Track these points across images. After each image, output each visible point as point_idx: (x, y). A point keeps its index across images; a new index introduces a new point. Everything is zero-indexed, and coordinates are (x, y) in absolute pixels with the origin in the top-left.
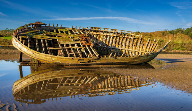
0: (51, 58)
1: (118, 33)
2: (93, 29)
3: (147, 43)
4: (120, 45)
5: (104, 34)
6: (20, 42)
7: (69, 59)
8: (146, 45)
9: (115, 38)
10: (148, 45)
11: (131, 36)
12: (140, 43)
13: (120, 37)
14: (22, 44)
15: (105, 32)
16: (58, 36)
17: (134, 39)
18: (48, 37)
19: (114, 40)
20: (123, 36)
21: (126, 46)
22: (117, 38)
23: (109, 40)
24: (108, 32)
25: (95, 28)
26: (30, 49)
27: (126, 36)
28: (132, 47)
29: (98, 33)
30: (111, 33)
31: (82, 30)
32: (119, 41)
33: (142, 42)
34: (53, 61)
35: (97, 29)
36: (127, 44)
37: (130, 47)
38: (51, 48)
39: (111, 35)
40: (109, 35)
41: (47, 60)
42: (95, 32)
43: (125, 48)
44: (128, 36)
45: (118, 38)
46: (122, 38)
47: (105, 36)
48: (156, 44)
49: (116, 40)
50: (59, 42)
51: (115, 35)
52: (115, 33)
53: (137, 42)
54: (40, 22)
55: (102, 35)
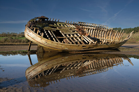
0: (61, 45)
1: (97, 27)
2: (80, 24)
3: (116, 34)
4: (98, 36)
5: (87, 28)
6: (33, 32)
7: (75, 46)
8: (115, 35)
9: (94, 30)
10: (116, 35)
11: (105, 29)
12: (111, 34)
13: (98, 30)
14: (36, 34)
15: (88, 26)
16: (60, 28)
17: (107, 31)
18: (53, 29)
19: (94, 32)
20: (100, 29)
21: (101, 36)
22: (95, 30)
23: (90, 32)
24: (90, 26)
25: (82, 23)
26: (43, 38)
27: (102, 29)
28: (106, 37)
29: (83, 27)
30: (92, 26)
31: (72, 24)
32: (97, 33)
33: (112, 33)
34: (62, 48)
35: (83, 24)
36: (102, 35)
37: (104, 37)
38: (59, 38)
39: (92, 28)
40: (91, 28)
41: (58, 47)
42: (81, 26)
43: (101, 38)
44: (103, 29)
45: (97, 30)
46: (99, 30)
47: (87, 29)
48: (122, 35)
49: (95, 32)
50: (62, 32)
51: (95, 28)
52: (94, 27)
53: (109, 34)
54: (44, 17)
55: (85, 28)
